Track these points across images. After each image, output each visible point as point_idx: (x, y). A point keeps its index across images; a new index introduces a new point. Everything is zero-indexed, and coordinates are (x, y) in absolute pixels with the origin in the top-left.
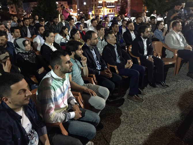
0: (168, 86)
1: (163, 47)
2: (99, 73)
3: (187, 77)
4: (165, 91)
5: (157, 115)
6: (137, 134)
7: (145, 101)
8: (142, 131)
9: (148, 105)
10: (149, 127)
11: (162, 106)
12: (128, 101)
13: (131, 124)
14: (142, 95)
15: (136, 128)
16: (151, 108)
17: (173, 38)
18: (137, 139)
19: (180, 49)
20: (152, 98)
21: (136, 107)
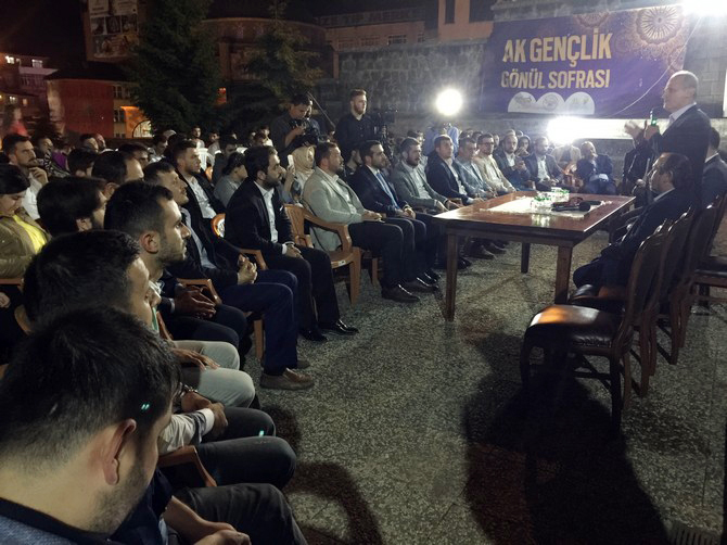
0: (356, 330)
1: (305, 220)
2: (173, 305)
3: (385, 301)
4: (355, 345)
5: (376, 405)
6: (356, 466)
7: (321, 382)
8: (366, 453)
9: (335, 389)
10: (376, 439)
11: (373, 382)
12: (270, 394)
13: (321, 449)
14: (301, 368)
15: (343, 454)
16: (347, 393)
17: (327, 191)
18: (367, 479)
19: (352, 222)
20: (332, 370)
21: (307, 404)
